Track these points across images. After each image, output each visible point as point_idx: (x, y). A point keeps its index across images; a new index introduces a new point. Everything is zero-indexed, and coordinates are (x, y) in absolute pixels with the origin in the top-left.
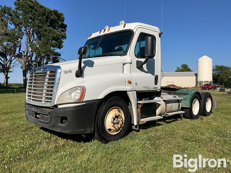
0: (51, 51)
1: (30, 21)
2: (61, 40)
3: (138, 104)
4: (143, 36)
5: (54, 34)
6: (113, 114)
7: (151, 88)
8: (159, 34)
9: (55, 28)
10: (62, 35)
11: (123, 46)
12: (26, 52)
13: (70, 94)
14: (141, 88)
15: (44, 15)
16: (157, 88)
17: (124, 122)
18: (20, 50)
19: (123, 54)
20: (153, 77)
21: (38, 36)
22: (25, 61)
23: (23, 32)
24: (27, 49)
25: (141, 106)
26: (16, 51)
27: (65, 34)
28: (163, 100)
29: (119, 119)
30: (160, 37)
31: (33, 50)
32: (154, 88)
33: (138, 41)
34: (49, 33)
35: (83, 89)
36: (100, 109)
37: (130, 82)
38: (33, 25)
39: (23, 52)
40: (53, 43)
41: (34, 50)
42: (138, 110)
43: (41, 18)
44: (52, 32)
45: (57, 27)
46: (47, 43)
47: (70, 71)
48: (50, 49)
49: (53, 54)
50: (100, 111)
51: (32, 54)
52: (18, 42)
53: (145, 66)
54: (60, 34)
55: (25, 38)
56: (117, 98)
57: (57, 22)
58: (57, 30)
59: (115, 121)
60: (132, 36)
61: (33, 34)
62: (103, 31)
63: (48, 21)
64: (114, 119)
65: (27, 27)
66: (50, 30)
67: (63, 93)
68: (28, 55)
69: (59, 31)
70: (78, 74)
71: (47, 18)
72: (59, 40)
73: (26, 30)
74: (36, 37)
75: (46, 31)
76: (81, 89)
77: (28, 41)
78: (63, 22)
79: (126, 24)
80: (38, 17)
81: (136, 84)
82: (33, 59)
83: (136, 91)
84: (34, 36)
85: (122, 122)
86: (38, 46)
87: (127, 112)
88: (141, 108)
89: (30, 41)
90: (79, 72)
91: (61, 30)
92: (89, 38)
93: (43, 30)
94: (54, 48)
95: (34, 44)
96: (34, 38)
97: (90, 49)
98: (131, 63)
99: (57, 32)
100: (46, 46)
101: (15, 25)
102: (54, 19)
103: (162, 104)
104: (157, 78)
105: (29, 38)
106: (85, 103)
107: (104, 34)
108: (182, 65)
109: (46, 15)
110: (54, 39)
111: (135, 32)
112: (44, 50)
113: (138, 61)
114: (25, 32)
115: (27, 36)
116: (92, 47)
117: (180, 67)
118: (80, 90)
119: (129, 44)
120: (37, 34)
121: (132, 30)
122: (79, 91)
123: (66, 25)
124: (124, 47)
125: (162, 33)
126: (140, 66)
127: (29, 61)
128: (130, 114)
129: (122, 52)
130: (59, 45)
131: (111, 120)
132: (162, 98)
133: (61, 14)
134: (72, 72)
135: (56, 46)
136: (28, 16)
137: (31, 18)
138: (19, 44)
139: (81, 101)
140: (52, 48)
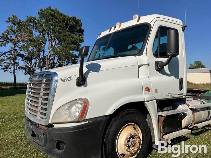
0: (70, 54)
1: (52, 27)
2: (79, 44)
3: (159, 116)
4: (163, 31)
5: (73, 38)
6: (127, 134)
7: (175, 95)
8: (182, 27)
9: (74, 33)
10: (79, 38)
11: (137, 45)
12: (49, 56)
13: (69, 108)
14: (162, 96)
15: (63, 21)
16: (182, 94)
17: (141, 143)
18: (43, 54)
19: (137, 54)
20: (177, 81)
21: (59, 41)
22: (48, 63)
23: (46, 38)
24: (50, 53)
25: (163, 119)
26: (41, 55)
27: (83, 38)
28: (190, 109)
29: (135, 140)
30: (183, 31)
31: (54, 54)
32: (179, 94)
33: (156, 37)
34: (68, 38)
35: (85, 103)
36: (109, 129)
37: (148, 90)
38: (54, 31)
39: (46, 56)
40: (72, 47)
41: (56, 54)
42: (160, 124)
43: (61, 24)
44: (71, 37)
45: (76, 32)
46: (67, 47)
47: (69, 79)
48: (69, 52)
49: (72, 57)
50: (109, 131)
51: (54, 58)
52: (42, 47)
53: (166, 68)
54: (78, 38)
55: (48, 42)
56: (132, 111)
57: (75, 28)
58: (76, 34)
59: (130, 143)
60: (149, 31)
61: (54, 40)
62: (113, 28)
63: (67, 27)
64: (129, 141)
65: (49, 33)
66: (69, 35)
67: (59, 108)
68: (51, 58)
69: (77, 35)
70: (79, 82)
71: (67, 24)
72: (77, 44)
73: (49, 36)
74: (57, 42)
75: (65, 36)
76: (83, 103)
77: (51, 46)
78: (81, 27)
79: (141, 17)
80: (58, 23)
81: (156, 91)
82: (56, 61)
83: (156, 100)
84: (55, 41)
85: (139, 143)
86: (59, 50)
87: (146, 129)
88: (164, 122)
89: (52, 45)
90: (81, 80)
91: (79, 35)
92: (99, 38)
93: (63, 35)
94: (73, 51)
95: (56, 48)
96: (55, 42)
97: (100, 50)
98: (148, 65)
99: (76, 37)
100: (65, 49)
101: (39, 32)
102: (72, 25)
103: (189, 113)
104: (183, 82)
105: (51, 43)
106: (88, 122)
107: (114, 31)
108: (195, 62)
109: (66, 21)
110: (72, 43)
111: (152, 25)
112: (64, 53)
113: (158, 61)
114: (48, 38)
115: (49, 41)
116: (102, 47)
117: (193, 64)
118: (81, 104)
119: (145, 42)
120: (57, 39)
121: (149, 24)
122: (80, 106)
123: (84, 30)
124: (139, 46)
125: (186, 26)
126: (160, 68)
127: (51, 64)
128: (150, 129)
129: (137, 52)
130: (77, 48)
131: (125, 142)
132: (188, 105)
133: (79, 20)
134: (71, 79)
135: (75, 49)
136: (50, 23)
137: (52, 25)
138: (43, 49)
139: (83, 119)
140: (71, 51)
